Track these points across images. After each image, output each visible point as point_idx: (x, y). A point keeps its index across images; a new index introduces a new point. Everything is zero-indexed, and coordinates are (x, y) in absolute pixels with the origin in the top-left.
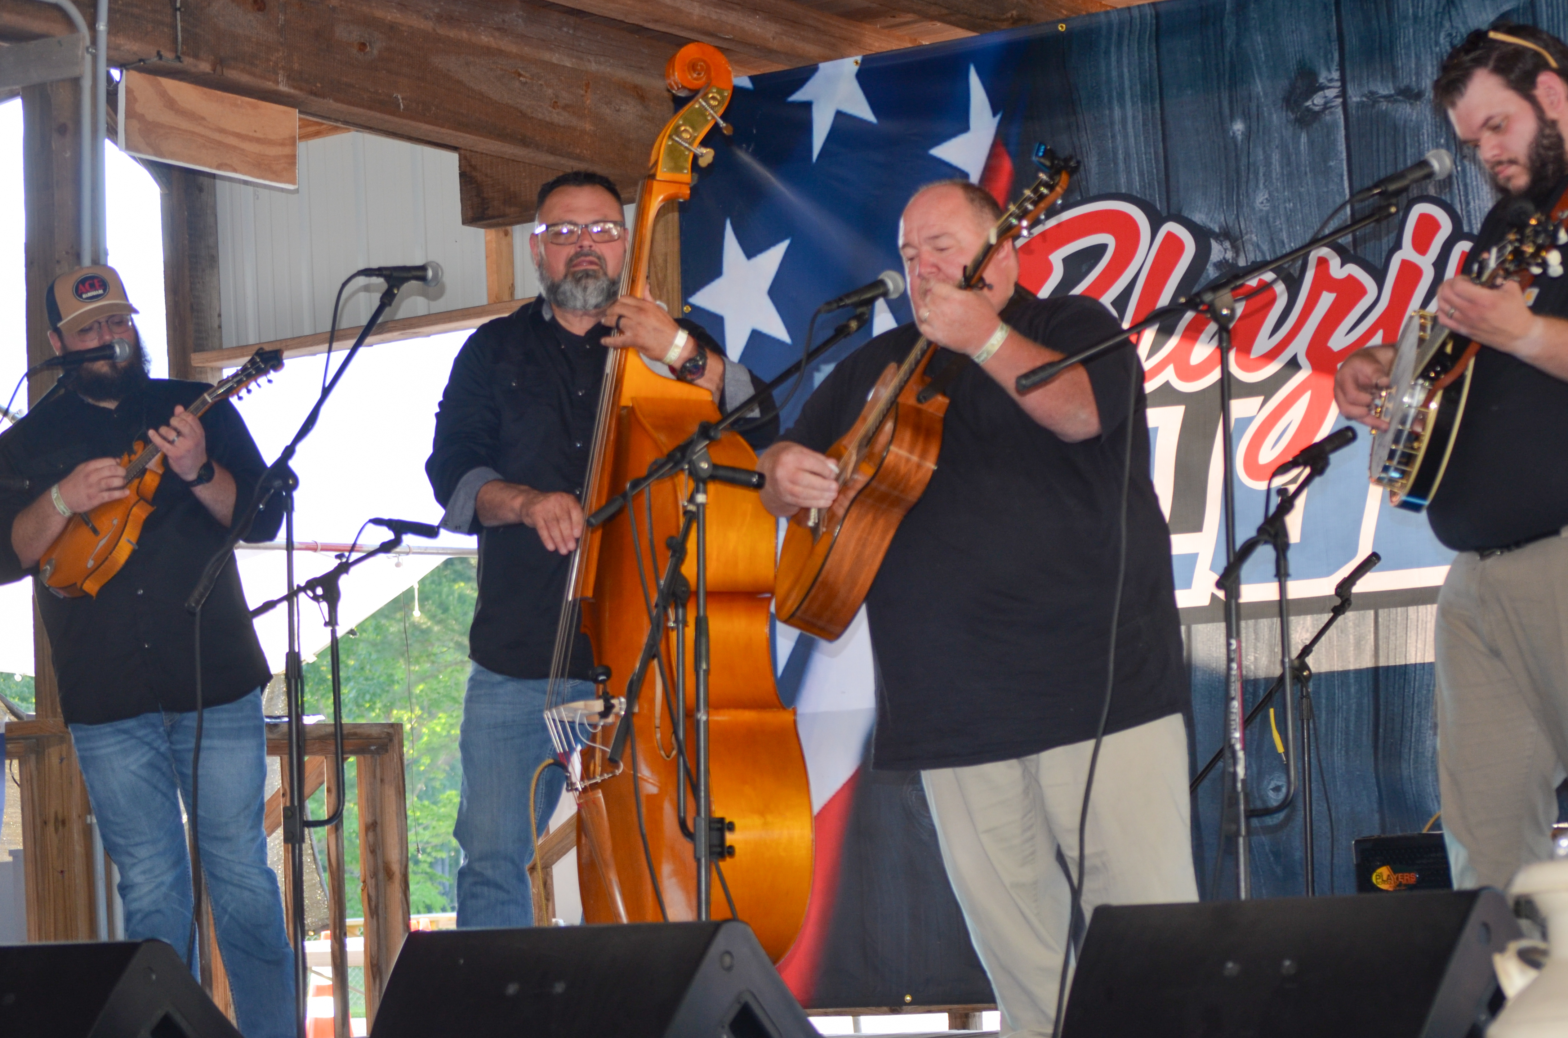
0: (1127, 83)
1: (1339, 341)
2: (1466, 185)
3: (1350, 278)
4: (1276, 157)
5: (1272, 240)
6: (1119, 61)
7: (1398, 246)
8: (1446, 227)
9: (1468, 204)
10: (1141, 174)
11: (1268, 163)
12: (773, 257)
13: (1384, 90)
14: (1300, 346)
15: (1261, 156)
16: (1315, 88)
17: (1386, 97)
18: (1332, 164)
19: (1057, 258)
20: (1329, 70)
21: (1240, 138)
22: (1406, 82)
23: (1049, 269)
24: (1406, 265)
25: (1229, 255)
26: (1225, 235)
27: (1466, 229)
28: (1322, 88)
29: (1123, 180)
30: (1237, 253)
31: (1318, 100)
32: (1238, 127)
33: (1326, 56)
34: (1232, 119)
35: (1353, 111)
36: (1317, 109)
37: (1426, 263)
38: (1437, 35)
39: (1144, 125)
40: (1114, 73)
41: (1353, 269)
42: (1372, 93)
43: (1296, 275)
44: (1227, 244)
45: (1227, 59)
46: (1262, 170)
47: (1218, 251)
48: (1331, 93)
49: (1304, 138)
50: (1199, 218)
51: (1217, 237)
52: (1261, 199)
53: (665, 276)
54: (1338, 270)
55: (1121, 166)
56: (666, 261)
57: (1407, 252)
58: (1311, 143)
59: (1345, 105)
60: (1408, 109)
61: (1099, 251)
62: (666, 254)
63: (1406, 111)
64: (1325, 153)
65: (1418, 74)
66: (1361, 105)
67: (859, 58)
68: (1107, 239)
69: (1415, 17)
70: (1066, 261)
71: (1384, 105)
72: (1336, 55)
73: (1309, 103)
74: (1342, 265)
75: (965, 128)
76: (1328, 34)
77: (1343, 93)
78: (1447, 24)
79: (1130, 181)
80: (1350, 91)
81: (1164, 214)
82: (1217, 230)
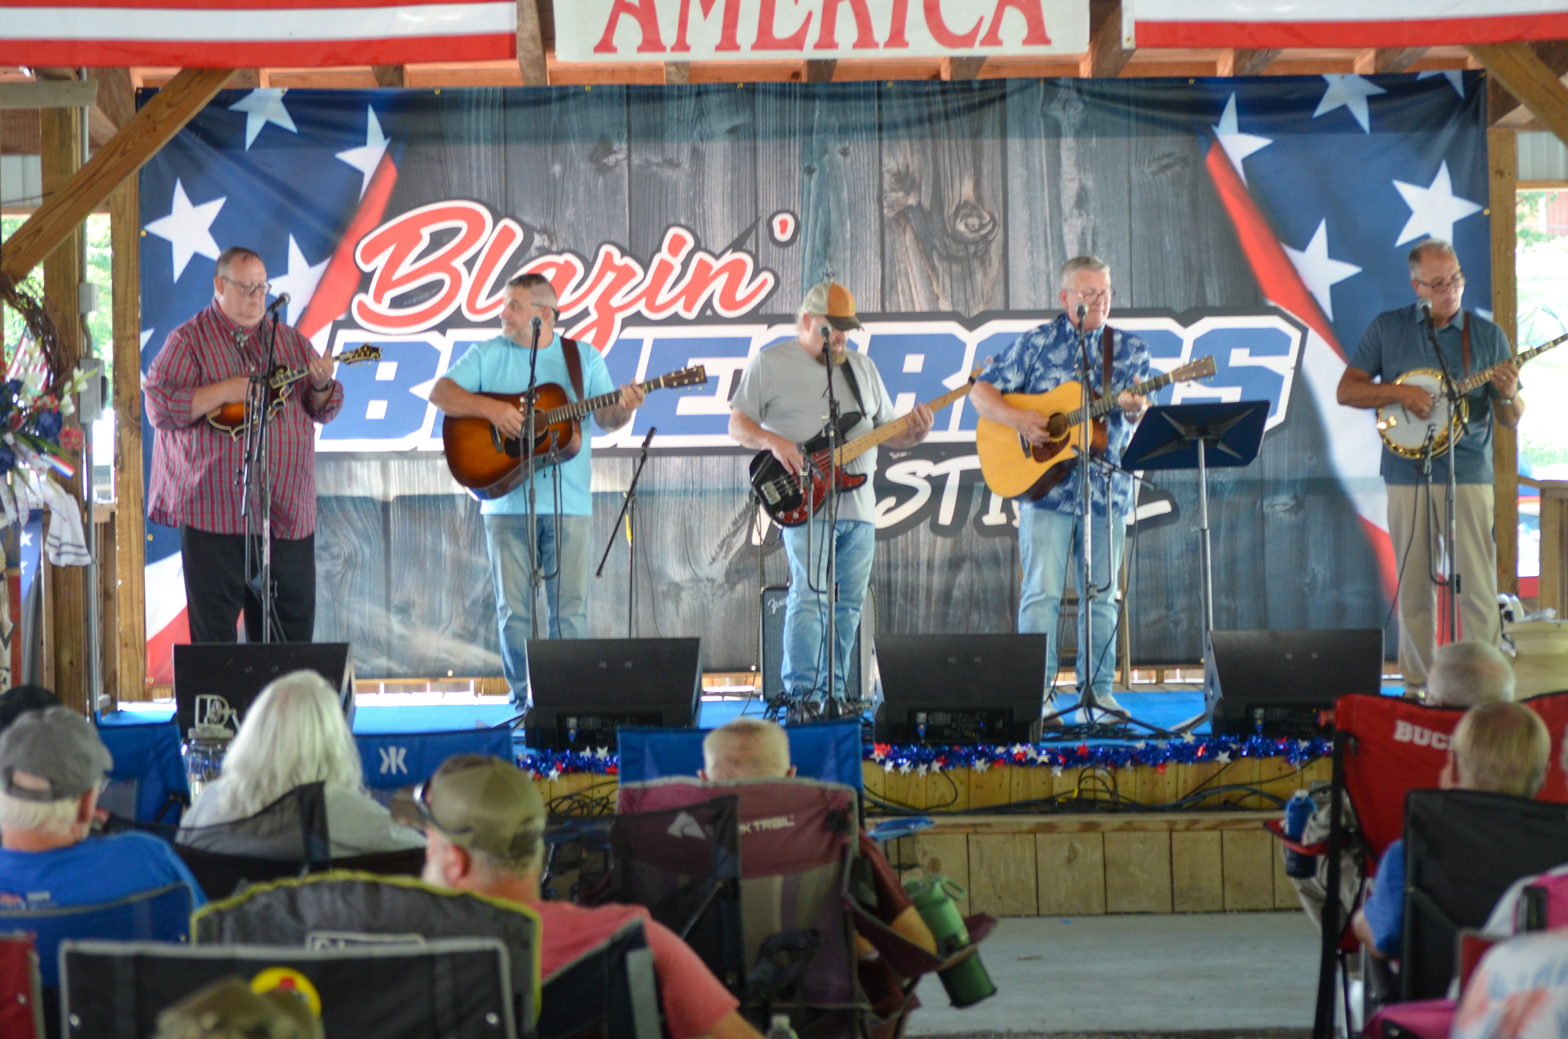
0: (482, 133)
1: (616, 301)
2: (704, 221)
3: (626, 266)
4: (581, 190)
5: (575, 238)
6: (477, 117)
7: (659, 249)
8: (690, 243)
9: (705, 231)
10: (489, 189)
11: (576, 191)
12: (213, 208)
13: (656, 159)
14: (590, 302)
15: (571, 187)
16: (610, 151)
17: (658, 164)
18: (618, 198)
19: (426, 232)
20: (620, 142)
21: (557, 175)
22: (670, 156)
23: (419, 238)
24: (663, 262)
25: (547, 244)
26: (544, 231)
27: (703, 245)
28: (615, 152)
29: (475, 189)
30: (552, 243)
31: (611, 160)
32: (557, 168)
33: (619, 134)
34: (553, 163)
35: (634, 169)
36: (611, 165)
37: (677, 263)
38: (692, 133)
39: (493, 157)
40: (473, 126)
41: (629, 261)
42: (647, 160)
43: (591, 259)
44: (545, 237)
45: (552, 127)
46: (571, 196)
47: (538, 240)
48: (622, 156)
49: (601, 181)
50: (527, 219)
51: (538, 232)
52: (570, 213)
53: (124, 211)
54: (618, 260)
55: (475, 182)
56: (124, 200)
57: (664, 254)
58: (606, 184)
59: (629, 164)
60: (670, 172)
61: (456, 231)
62: (125, 196)
63: (668, 173)
64: (615, 191)
65: (678, 153)
66: (640, 166)
67: (286, 90)
68: (464, 225)
69: (678, 120)
70: (433, 235)
71: (655, 168)
72: (626, 135)
73: (605, 161)
74: (622, 256)
75: (363, 143)
76: (621, 123)
77: (629, 157)
78: (699, 127)
79: (480, 191)
80: (633, 156)
81: (503, 213)
82: (538, 227)
